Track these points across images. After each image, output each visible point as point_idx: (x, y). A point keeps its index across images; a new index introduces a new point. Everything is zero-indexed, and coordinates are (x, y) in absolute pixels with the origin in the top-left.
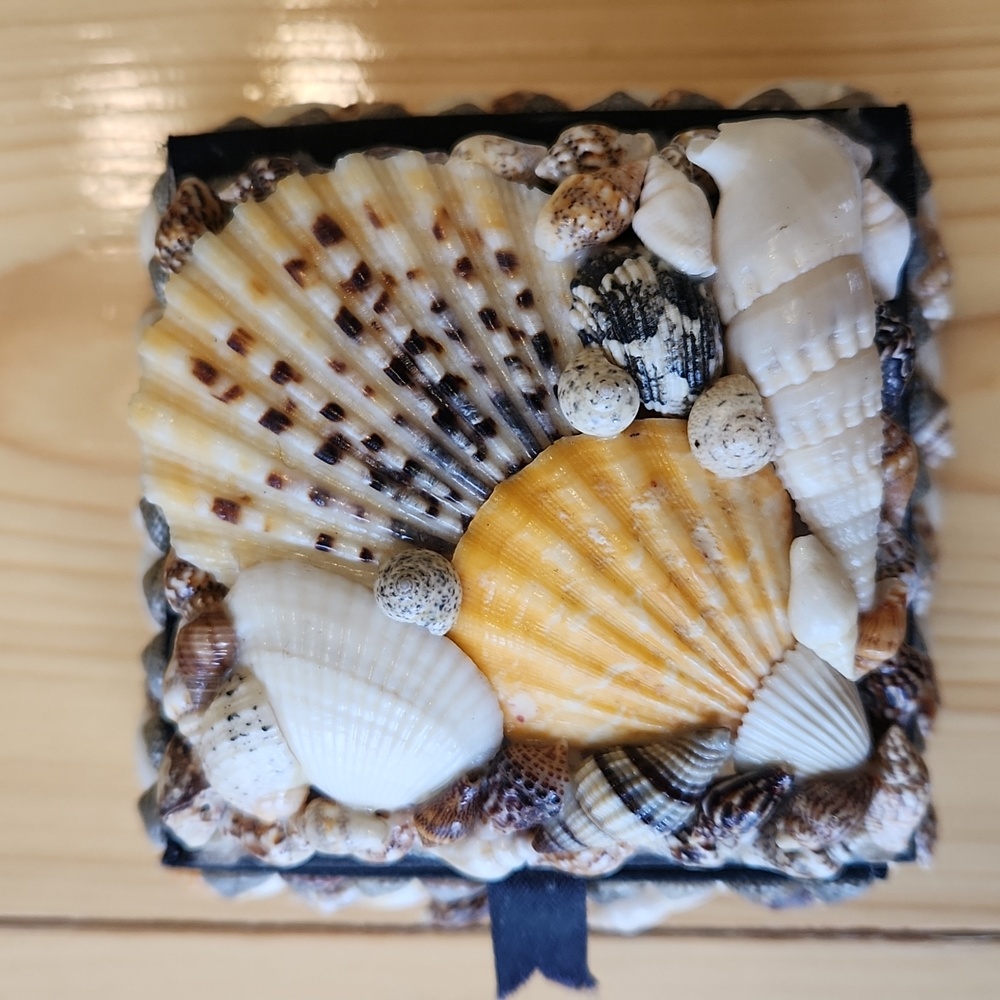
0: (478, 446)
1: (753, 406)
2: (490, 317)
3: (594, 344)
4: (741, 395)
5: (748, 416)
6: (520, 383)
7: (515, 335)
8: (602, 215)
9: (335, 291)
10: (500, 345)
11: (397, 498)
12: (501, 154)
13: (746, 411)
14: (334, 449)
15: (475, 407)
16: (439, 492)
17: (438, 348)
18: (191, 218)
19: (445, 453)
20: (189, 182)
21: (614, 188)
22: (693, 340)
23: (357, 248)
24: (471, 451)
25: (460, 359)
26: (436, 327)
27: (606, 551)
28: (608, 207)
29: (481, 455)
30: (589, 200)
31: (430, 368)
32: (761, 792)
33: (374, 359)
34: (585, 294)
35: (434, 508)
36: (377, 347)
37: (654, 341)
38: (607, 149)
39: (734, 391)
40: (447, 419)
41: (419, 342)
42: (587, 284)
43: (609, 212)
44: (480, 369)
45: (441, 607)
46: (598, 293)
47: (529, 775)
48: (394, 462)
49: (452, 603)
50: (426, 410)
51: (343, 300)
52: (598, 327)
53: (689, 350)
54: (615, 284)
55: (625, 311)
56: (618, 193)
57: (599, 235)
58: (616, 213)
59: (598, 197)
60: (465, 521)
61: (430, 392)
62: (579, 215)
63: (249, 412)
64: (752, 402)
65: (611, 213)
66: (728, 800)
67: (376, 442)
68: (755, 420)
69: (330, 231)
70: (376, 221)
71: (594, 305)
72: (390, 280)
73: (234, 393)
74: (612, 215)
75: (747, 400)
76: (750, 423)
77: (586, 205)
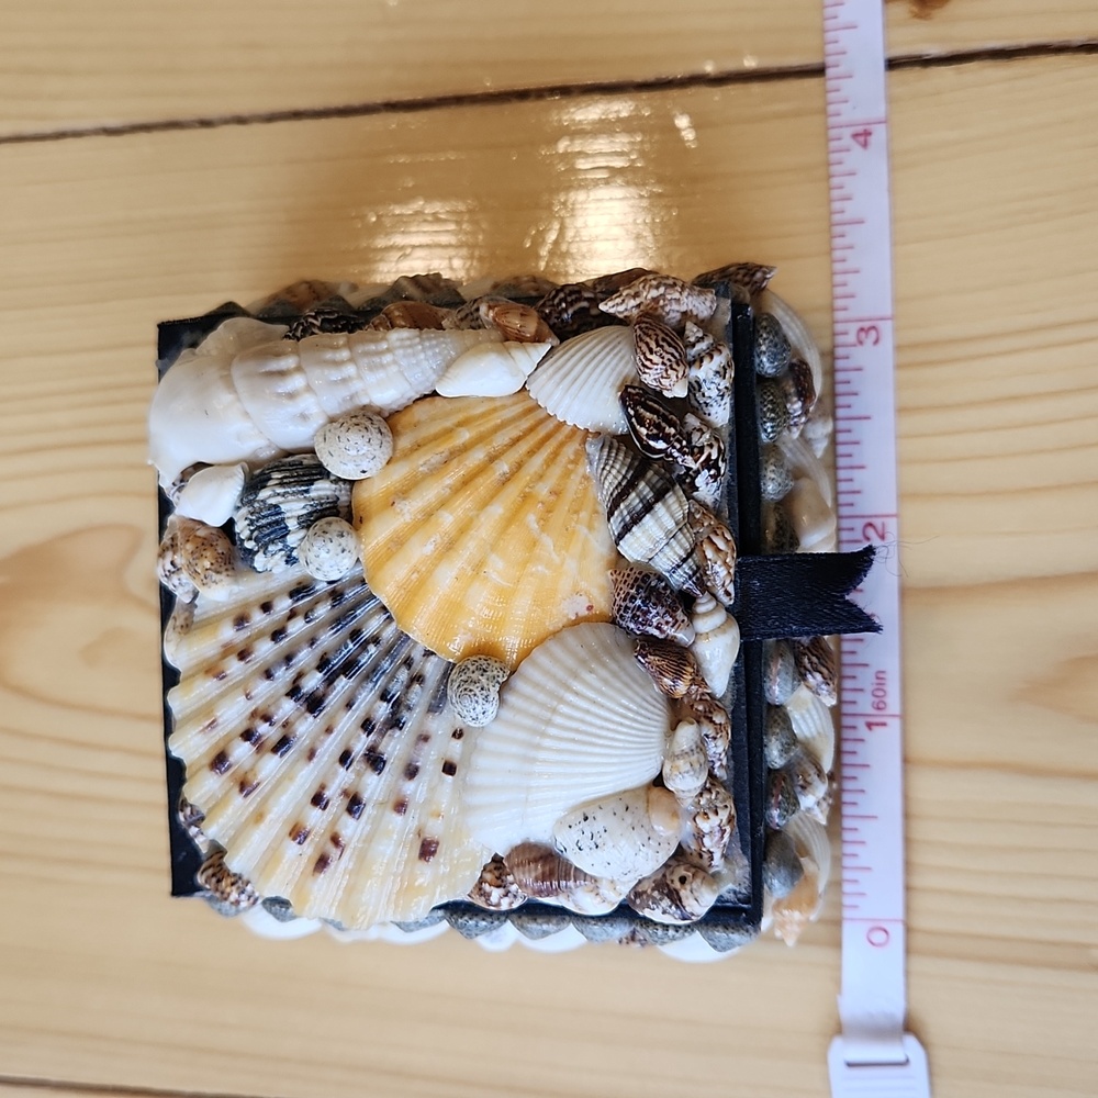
0: (369, 643)
2: (277, 634)
3: (294, 554)
6: (323, 611)
7: (292, 615)
9: (261, 757)
10: (297, 627)
11: (409, 709)
14: (375, 760)
15: (340, 646)
16: (403, 675)
17: (300, 675)
18: (219, 875)
19: (374, 669)
20: (200, 879)
22: (286, 477)
23: (231, 740)
24: (372, 649)
25: (306, 657)
26: (284, 676)
27: (439, 541)
29: (376, 640)
31: (313, 682)
32: (636, 412)
33: (306, 727)
34: (260, 561)
35: (418, 679)
36: (297, 724)
37: (283, 508)
40: (349, 667)
41: (295, 691)
42: (252, 560)
44: (312, 642)
45: (485, 671)
46: (258, 551)
47: (624, 600)
48: (383, 711)
49: (482, 662)
50: (343, 684)
51: (267, 751)
52: (281, 550)
53: (292, 480)
54: (250, 539)
55: (266, 530)
57: (220, 551)
58: (206, 539)
60: (428, 653)
61: (330, 681)
63: (350, 828)
65: (205, 543)
66: (645, 438)
67: (367, 725)
69: (219, 761)
70: (212, 725)
71: (265, 553)
72: (254, 714)
73: (335, 840)
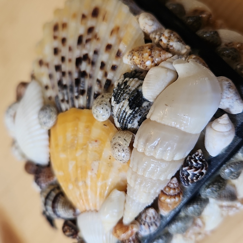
0: (78, 95)
1: (125, 145)
2: (102, 65)
4: (125, 140)
5: (121, 146)
7: (106, 75)
8: (140, 60)
9: (85, 30)
12: (146, 23)
13: (122, 145)
15: (84, 85)
16: (66, 98)
17: (89, 63)
19: (72, 89)
21: (150, 55)
23: (97, 22)
24: (76, 94)
26: (92, 57)
28: (143, 59)
29: (77, 97)
30: (140, 53)
31: (84, 66)
35: (63, 100)
36: (79, 51)
38: (168, 43)
39: (124, 137)
40: (78, 82)
41: (86, 57)
43: (143, 61)
44: (90, 76)
48: (64, 82)
50: (75, 76)
51: (84, 33)
55: (119, 91)
56: (150, 58)
57: (138, 65)
58: (145, 63)
59: (143, 55)
62: (135, 55)
64: (126, 144)
65: (143, 62)
68: (122, 149)
70: (104, 18)
73: (55, 38)
74: (143, 63)
75: (125, 142)
76: (120, 149)
77: (139, 54)
